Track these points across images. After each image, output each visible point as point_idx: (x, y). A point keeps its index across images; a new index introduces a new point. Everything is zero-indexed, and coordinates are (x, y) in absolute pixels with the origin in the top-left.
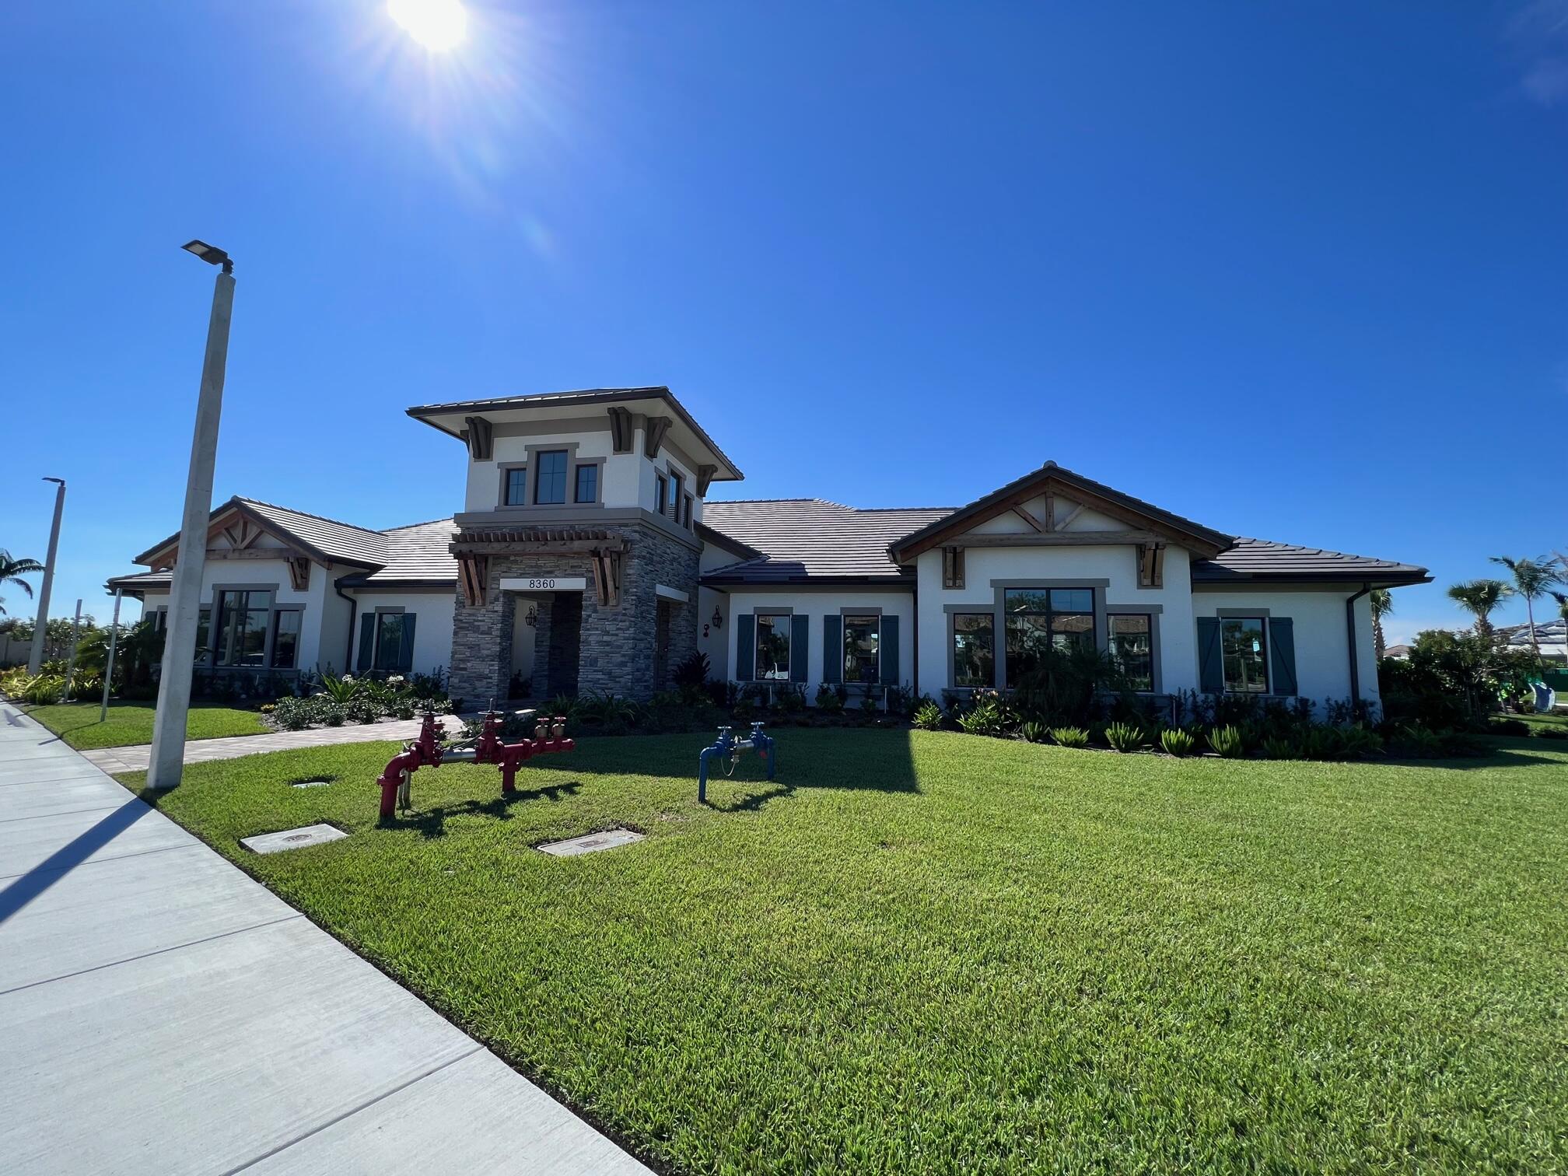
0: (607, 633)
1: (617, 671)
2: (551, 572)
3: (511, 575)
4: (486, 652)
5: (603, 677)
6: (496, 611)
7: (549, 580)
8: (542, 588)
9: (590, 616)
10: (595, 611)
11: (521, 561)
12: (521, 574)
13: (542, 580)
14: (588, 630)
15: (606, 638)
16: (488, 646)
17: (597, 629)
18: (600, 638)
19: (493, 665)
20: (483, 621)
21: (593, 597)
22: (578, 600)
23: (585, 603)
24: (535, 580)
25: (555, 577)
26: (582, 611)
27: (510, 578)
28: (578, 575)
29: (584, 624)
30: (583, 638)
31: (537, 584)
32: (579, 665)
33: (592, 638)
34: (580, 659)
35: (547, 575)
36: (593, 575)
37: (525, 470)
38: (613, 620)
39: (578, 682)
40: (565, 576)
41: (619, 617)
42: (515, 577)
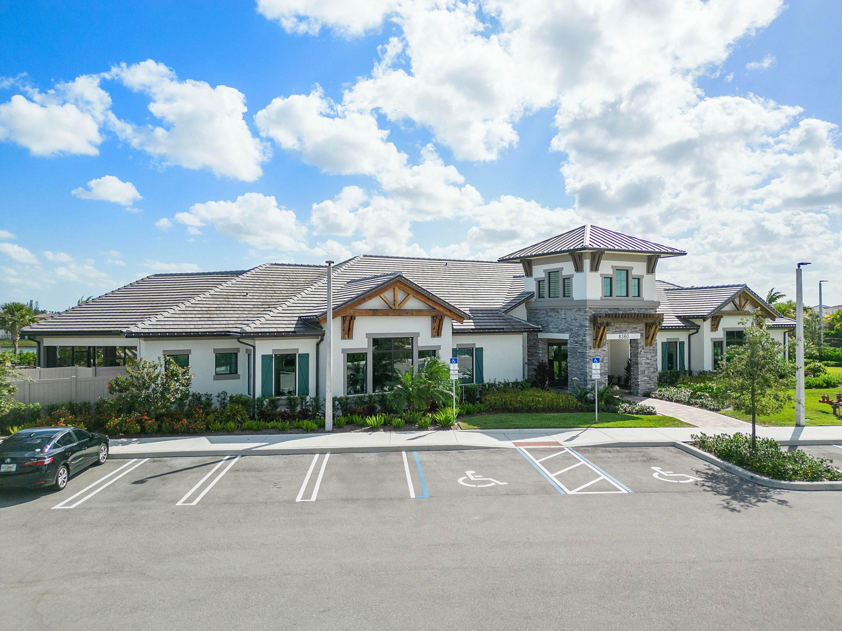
0: (648, 359)
1: (652, 376)
2: (626, 331)
3: (610, 332)
5: (647, 379)
6: (605, 351)
7: (626, 334)
8: (624, 339)
9: (641, 351)
10: (643, 349)
11: (614, 326)
12: (614, 332)
13: (624, 335)
14: (641, 358)
15: (648, 361)
17: (644, 357)
18: (646, 361)
19: (605, 377)
21: (642, 343)
22: (637, 343)
23: (639, 345)
24: (621, 335)
25: (628, 333)
26: (638, 349)
27: (610, 334)
28: (637, 332)
29: (639, 355)
30: (639, 361)
31: (621, 337)
32: (638, 374)
33: (643, 362)
34: (638, 371)
35: (625, 332)
36: (643, 331)
37: (611, 278)
38: (650, 353)
39: (638, 382)
40: (632, 332)
41: (652, 351)
42: (612, 333)
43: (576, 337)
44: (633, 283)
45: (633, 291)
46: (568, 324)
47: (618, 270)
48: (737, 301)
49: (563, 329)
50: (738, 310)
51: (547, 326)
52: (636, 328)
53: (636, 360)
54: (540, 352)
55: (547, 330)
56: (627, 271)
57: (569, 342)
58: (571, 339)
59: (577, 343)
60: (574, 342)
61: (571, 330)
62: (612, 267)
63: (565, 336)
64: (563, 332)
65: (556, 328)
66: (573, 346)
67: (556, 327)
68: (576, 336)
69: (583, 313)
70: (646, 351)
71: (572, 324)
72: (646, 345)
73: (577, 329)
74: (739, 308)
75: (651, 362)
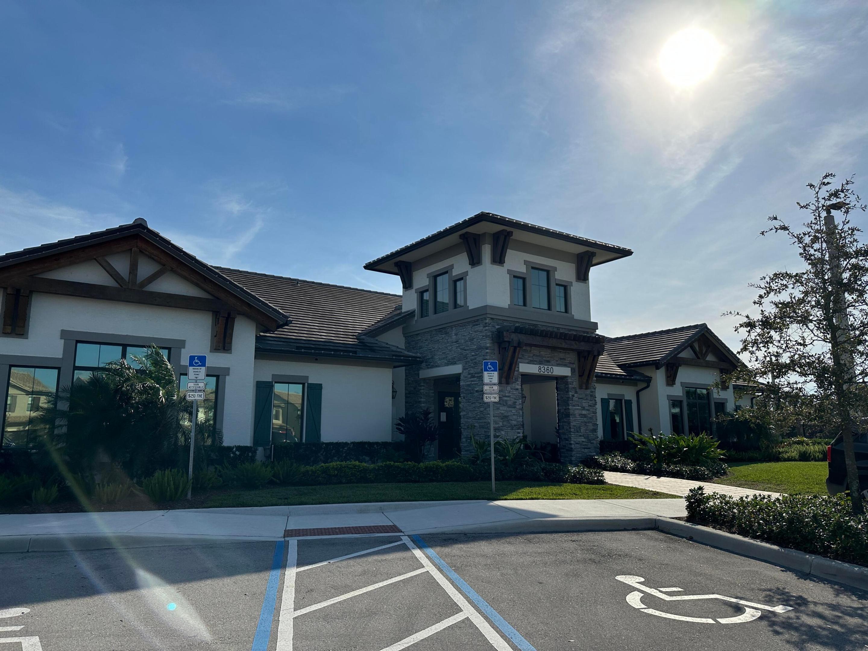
0: (583, 408)
2: (548, 362)
3: (526, 361)
4: (514, 423)
5: (584, 440)
7: (550, 367)
8: (546, 373)
10: (576, 392)
11: (530, 351)
12: (531, 361)
13: (546, 367)
14: (574, 406)
15: (584, 412)
16: (515, 417)
17: (578, 405)
18: (580, 412)
19: (519, 433)
20: (509, 397)
21: (574, 383)
22: (567, 383)
23: (570, 386)
24: (542, 366)
25: (552, 365)
26: (568, 392)
27: (524, 363)
28: (565, 366)
29: (571, 402)
30: (571, 412)
31: (542, 369)
32: (570, 432)
33: (577, 412)
34: (570, 428)
35: (548, 364)
36: (574, 366)
37: (524, 279)
38: (587, 399)
39: (571, 444)
40: (558, 365)
41: (589, 398)
42: (528, 363)
43: (472, 367)
44: (557, 292)
45: (559, 305)
46: (461, 349)
47: (535, 268)
48: (696, 346)
49: (453, 359)
50: (698, 358)
51: (432, 358)
52: (564, 359)
53: (565, 409)
54: (422, 400)
55: (432, 364)
56: (548, 272)
57: (462, 377)
58: (465, 372)
59: (474, 377)
60: (469, 376)
61: (466, 357)
62: (526, 262)
63: (456, 369)
64: (454, 363)
65: (444, 358)
66: (467, 383)
67: (444, 356)
68: (472, 365)
69: (482, 328)
70: (581, 397)
71: (466, 348)
72: (581, 388)
73: (473, 354)
74: (699, 355)
75: (589, 414)
